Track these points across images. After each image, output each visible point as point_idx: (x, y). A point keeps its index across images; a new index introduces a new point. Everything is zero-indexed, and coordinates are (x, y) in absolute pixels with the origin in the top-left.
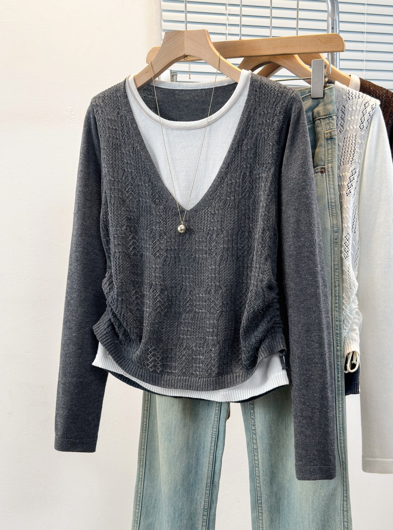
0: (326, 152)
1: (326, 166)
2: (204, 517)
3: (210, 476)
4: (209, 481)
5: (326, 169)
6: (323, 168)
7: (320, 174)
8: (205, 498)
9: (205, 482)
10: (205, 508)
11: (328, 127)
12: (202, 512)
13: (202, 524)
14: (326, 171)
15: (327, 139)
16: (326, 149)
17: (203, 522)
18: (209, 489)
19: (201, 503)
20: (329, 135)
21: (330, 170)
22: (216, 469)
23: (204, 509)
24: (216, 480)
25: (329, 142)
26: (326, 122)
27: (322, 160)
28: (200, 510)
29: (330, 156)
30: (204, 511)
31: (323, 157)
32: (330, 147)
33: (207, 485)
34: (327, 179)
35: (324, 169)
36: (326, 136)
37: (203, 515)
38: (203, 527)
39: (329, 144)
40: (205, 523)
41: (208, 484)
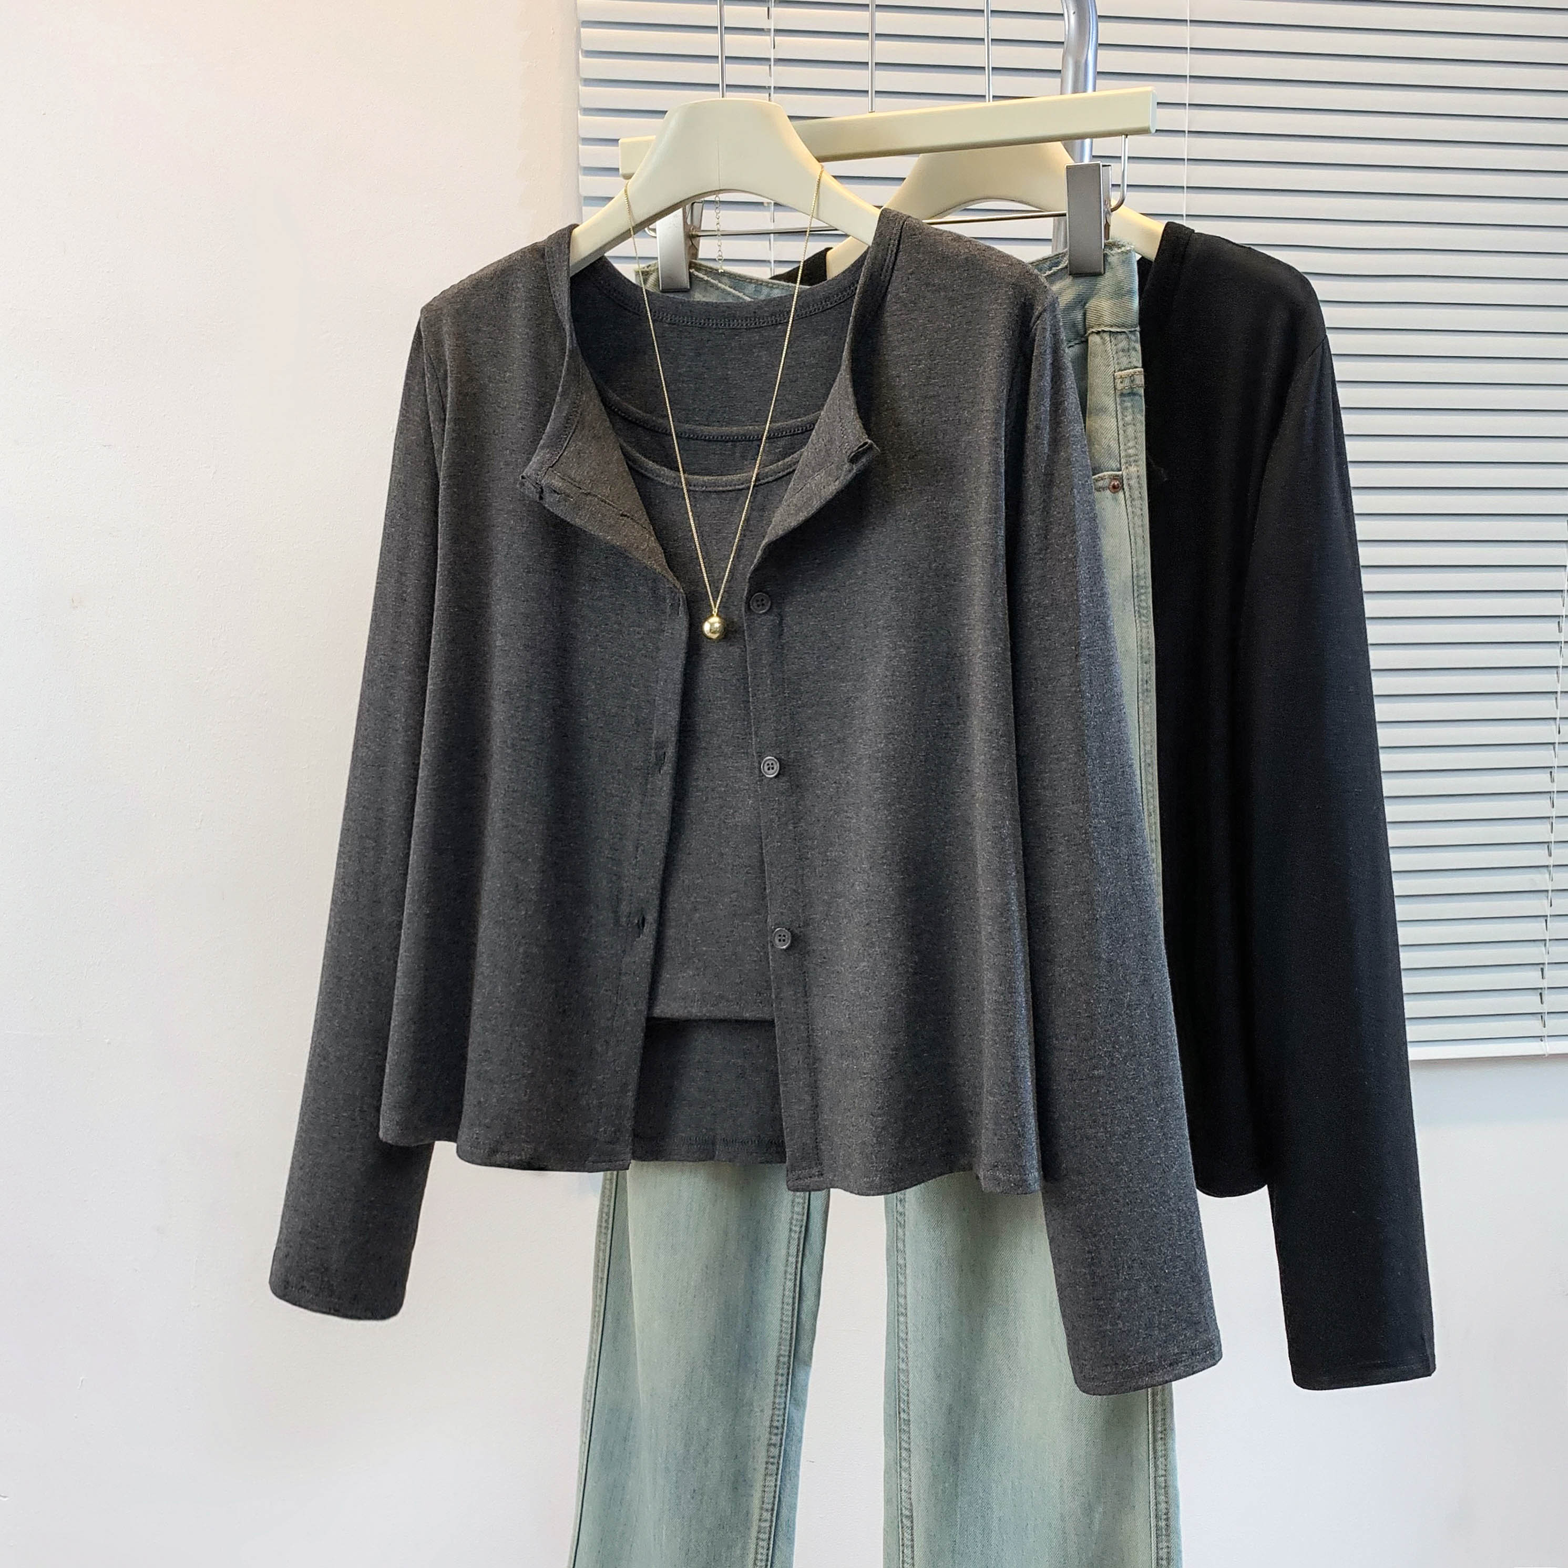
0: (1121, 432)
1: (1125, 474)
2: (772, 1449)
3: (788, 1337)
4: (785, 1349)
5: (1125, 482)
6: (1115, 478)
7: (1108, 492)
8: (775, 1397)
9: (775, 1354)
10: (775, 1424)
11: (1125, 361)
12: (767, 1435)
13: (766, 1468)
14: (1126, 487)
15: (1122, 395)
16: (1121, 424)
17: (767, 1463)
18: (785, 1371)
19: (762, 1411)
20: (1127, 382)
21: (1133, 482)
22: (803, 1316)
23: (771, 1427)
24: (804, 1346)
25: (1129, 404)
26: (1121, 345)
27: (1110, 455)
28: (761, 1432)
29: (1131, 444)
30: (770, 1433)
31: (1114, 445)
32: (1129, 418)
33: (778, 1361)
34: (1130, 509)
35: (1120, 478)
36: (1119, 386)
37: (770, 1445)
38: (768, 1478)
39: (1125, 409)
40: (775, 1467)
41: (782, 1359)
